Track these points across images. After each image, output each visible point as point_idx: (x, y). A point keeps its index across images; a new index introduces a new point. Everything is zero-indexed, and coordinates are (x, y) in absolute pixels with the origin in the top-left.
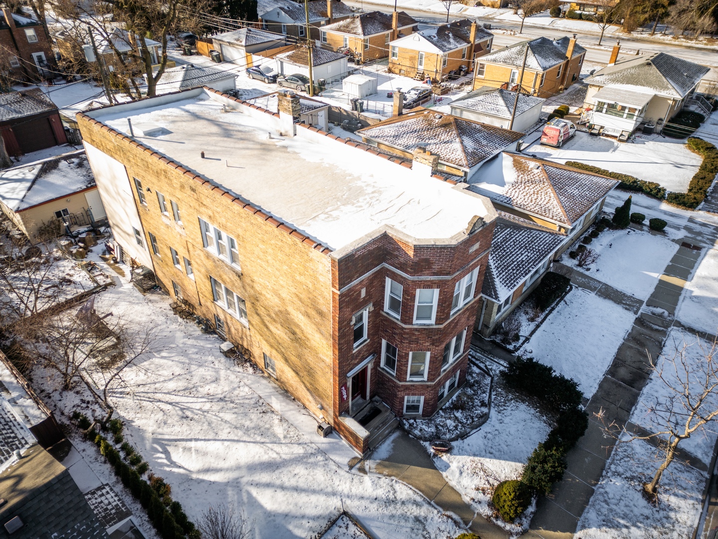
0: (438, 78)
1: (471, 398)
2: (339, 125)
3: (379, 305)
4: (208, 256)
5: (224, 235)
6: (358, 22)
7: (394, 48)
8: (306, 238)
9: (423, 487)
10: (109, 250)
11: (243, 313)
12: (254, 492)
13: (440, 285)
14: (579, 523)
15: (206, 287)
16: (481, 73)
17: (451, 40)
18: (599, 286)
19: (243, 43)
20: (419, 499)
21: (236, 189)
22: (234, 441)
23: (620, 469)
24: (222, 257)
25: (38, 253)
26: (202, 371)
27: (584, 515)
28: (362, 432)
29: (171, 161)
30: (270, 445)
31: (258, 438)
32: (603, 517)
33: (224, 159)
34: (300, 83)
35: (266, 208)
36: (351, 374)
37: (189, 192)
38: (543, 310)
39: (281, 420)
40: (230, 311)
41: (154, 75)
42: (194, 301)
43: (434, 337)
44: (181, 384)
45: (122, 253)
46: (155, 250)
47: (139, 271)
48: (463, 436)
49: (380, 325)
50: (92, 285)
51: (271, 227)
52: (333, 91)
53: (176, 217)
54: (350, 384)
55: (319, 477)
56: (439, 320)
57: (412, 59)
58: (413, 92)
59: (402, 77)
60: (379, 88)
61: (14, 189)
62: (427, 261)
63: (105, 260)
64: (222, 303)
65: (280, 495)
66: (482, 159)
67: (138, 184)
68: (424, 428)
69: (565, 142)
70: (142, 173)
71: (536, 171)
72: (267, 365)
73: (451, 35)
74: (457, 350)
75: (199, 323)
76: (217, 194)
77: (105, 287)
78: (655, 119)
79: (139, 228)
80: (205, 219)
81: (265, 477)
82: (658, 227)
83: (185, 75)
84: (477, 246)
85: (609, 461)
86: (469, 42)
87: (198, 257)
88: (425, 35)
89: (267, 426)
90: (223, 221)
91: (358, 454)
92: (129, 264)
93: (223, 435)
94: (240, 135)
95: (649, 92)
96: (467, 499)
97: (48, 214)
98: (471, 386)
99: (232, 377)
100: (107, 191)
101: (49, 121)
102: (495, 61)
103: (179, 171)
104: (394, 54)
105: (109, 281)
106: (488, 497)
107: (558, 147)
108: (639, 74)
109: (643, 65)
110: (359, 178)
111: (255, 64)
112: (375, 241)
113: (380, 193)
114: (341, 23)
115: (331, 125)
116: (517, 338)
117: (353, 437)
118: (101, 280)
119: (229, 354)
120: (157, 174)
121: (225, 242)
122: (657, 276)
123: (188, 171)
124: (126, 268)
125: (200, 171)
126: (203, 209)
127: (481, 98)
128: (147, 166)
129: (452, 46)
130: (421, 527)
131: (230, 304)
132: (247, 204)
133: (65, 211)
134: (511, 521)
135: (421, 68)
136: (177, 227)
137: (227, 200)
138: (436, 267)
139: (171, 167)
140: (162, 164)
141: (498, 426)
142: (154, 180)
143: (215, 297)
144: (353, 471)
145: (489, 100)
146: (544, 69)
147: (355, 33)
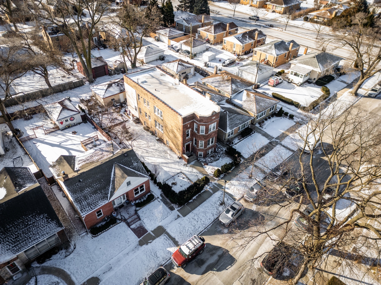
0: (240, 54)
1: (216, 155)
2: (198, 72)
3: (193, 129)
4: (155, 115)
5: (159, 110)
6: (213, 28)
7: (225, 40)
8: (177, 113)
9: (199, 170)
10: (126, 111)
11: (162, 130)
12: (162, 167)
13: (205, 125)
14: (232, 180)
15: (154, 123)
16: (255, 54)
17: (247, 39)
18: (263, 133)
19: (168, 35)
20: (198, 172)
21: (163, 100)
22: (158, 158)
24: (158, 115)
25: (107, 111)
26: (151, 143)
28: (187, 158)
29: (149, 92)
30: (166, 159)
31: (164, 158)
32: (237, 179)
33: (160, 92)
34: (187, 54)
35: (170, 105)
36: (186, 144)
37: (152, 100)
38: (243, 138)
39: (169, 155)
40: (159, 129)
41: (137, 52)
42: (150, 126)
43: (205, 137)
44: (146, 146)
45: (130, 112)
46: (140, 112)
47: (135, 118)
48: (211, 162)
49: (193, 134)
50: (123, 120)
51: (170, 110)
52: (199, 57)
53: (148, 105)
54: (185, 147)
55: (177, 166)
56: (206, 134)
57: (231, 45)
58: (228, 61)
59: (227, 52)
60: (217, 57)
61: (101, 92)
62: (202, 120)
63: (125, 114)
64: (157, 127)
65: (168, 168)
66: (236, 92)
67: (139, 95)
68: (203, 160)
69: (277, 85)
70: (140, 93)
71: (252, 97)
72: (167, 143)
73: (247, 36)
74: (212, 142)
75: (151, 132)
76: (159, 101)
77: (126, 121)
78: (313, 78)
79: (137, 106)
80: (156, 106)
81: (165, 165)
82: (291, 117)
83: (147, 51)
84: (214, 117)
86: (254, 40)
87: (152, 115)
88: (237, 37)
89: (166, 156)
90: (160, 107)
91: (186, 163)
92: (131, 115)
93: (156, 157)
94: (164, 84)
95: (310, 68)
96: (208, 173)
97: (110, 99)
98: (217, 153)
99: (158, 145)
100: (129, 96)
101: (104, 68)
102: (260, 50)
103: (150, 95)
104: (225, 43)
105: (127, 120)
106: (213, 173)
107: (274, 86)
108: (310, 61)
109: (312, 57)
110: (193, 99)
111: (172, 44)
112: (191, 115)
113: (197, 103)
114: (206, 27)
115: (196, 72)
116: (233, 143)
117: (185, 158)
118: (125, 119)
119: (157, 140)
120: (145, 94)
121: (160, 112)
122: (282, 131)
123: (153, 95)
124: (131, 117)
125: (155, 94)
126: (155, 104)
127: (249, 66)
128: (142, 92)
129: (247, 42)
130: (197, 176)
131: (159, 128)
132: (166, 104)
133: (114, 99)
134: (217, 177)
135: (234, 49)
136: (148, 107)
137: (161, 103)
138: (204, 121)
139: (148, 93)
140: (146, 92)
141: (221, 161)
142: (143, 95)
143: (156, 126)
144: (185, 166)
145: (252, 68)
146: (277, 55)
147: (211, 33)
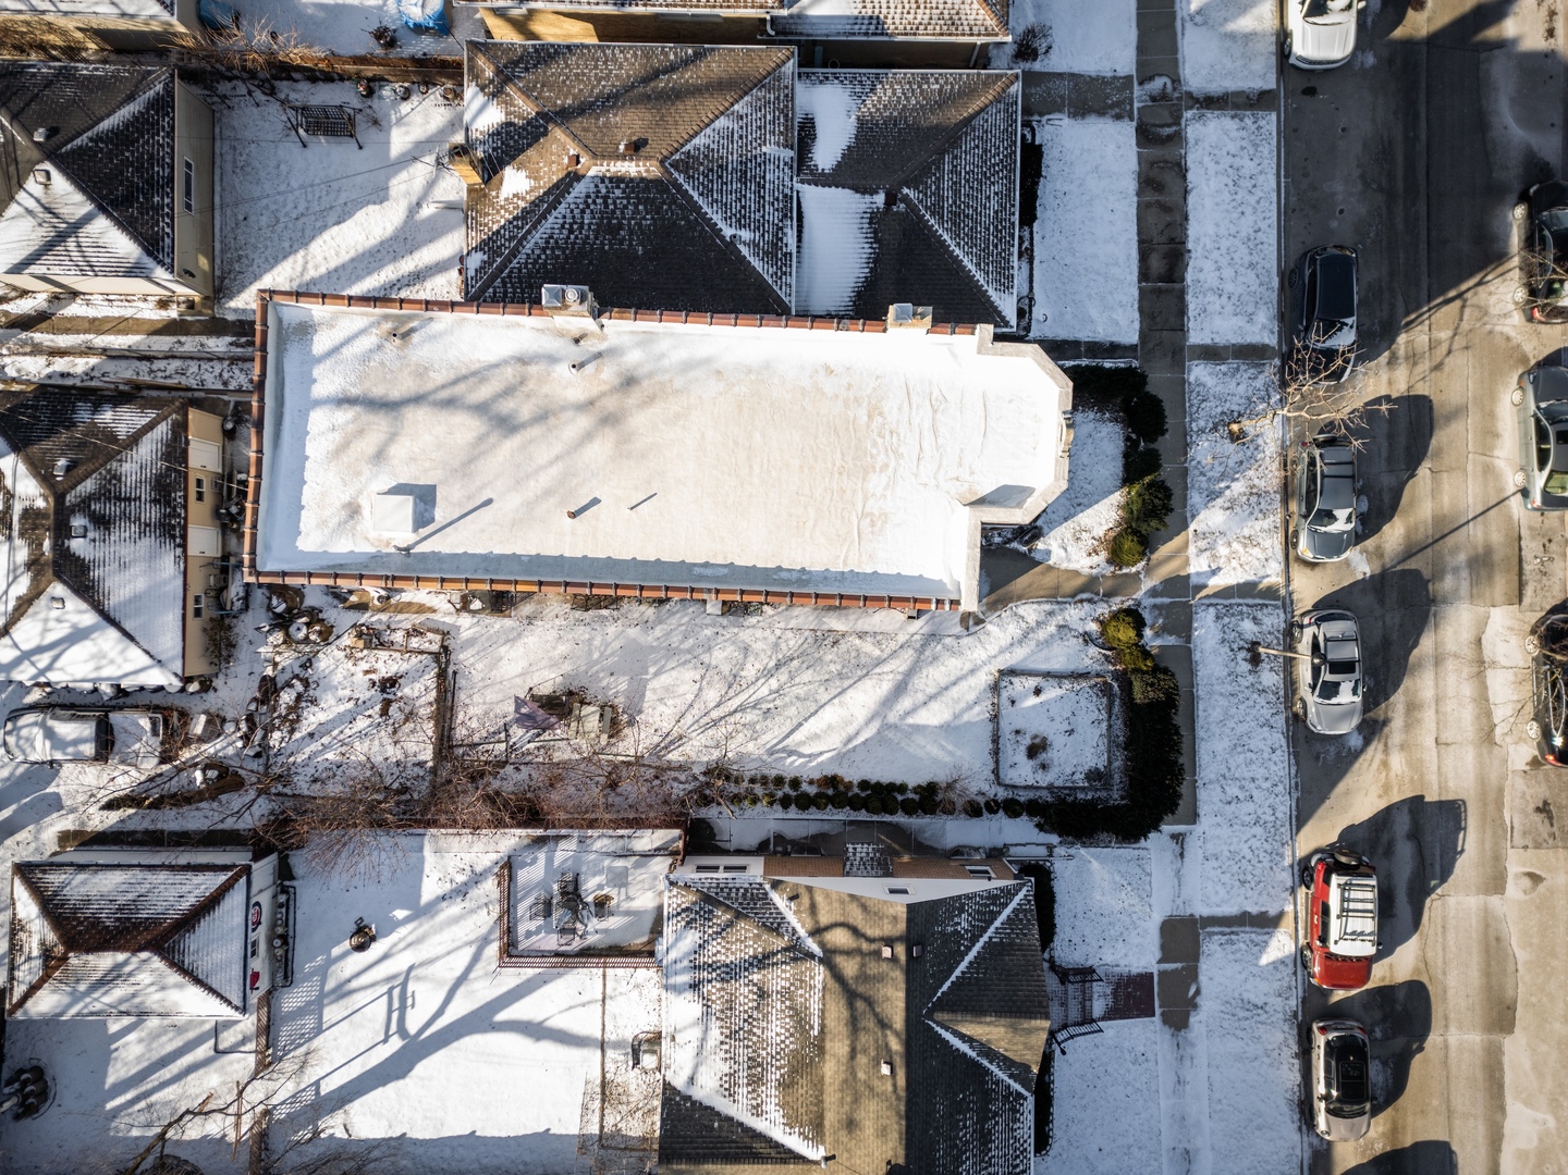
9: (1042, 593)
14: (1189, 515)
18: (1065, 90)
20: (1047, 607)
22: (840, 694)
23: (1202, 423)
26: (719, 653)
27: (1189, 502)
30: (877, 670)
31: (859, 673)
32: (1206, 493)
39: (860, 637)
44: (718, 684)
50: (424, 661)
85: (1188, 419)
89: (853, 654)
93: (824, 697)
96: (1086, 571)
99: (759, 632)
106: (1104, 554)
119: (726, 614)
130: (1066, 630)
134: (1134, 561)
144: (972, 630)
